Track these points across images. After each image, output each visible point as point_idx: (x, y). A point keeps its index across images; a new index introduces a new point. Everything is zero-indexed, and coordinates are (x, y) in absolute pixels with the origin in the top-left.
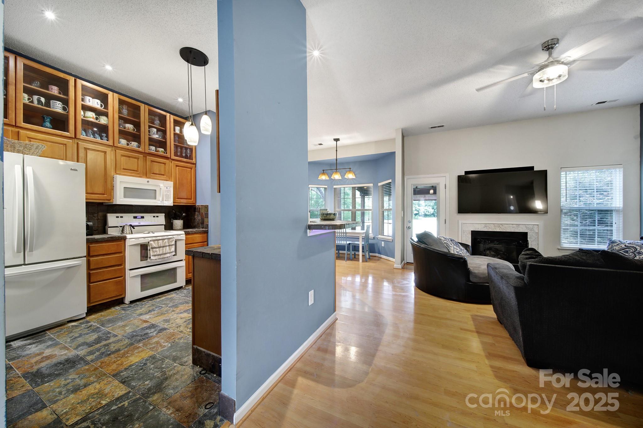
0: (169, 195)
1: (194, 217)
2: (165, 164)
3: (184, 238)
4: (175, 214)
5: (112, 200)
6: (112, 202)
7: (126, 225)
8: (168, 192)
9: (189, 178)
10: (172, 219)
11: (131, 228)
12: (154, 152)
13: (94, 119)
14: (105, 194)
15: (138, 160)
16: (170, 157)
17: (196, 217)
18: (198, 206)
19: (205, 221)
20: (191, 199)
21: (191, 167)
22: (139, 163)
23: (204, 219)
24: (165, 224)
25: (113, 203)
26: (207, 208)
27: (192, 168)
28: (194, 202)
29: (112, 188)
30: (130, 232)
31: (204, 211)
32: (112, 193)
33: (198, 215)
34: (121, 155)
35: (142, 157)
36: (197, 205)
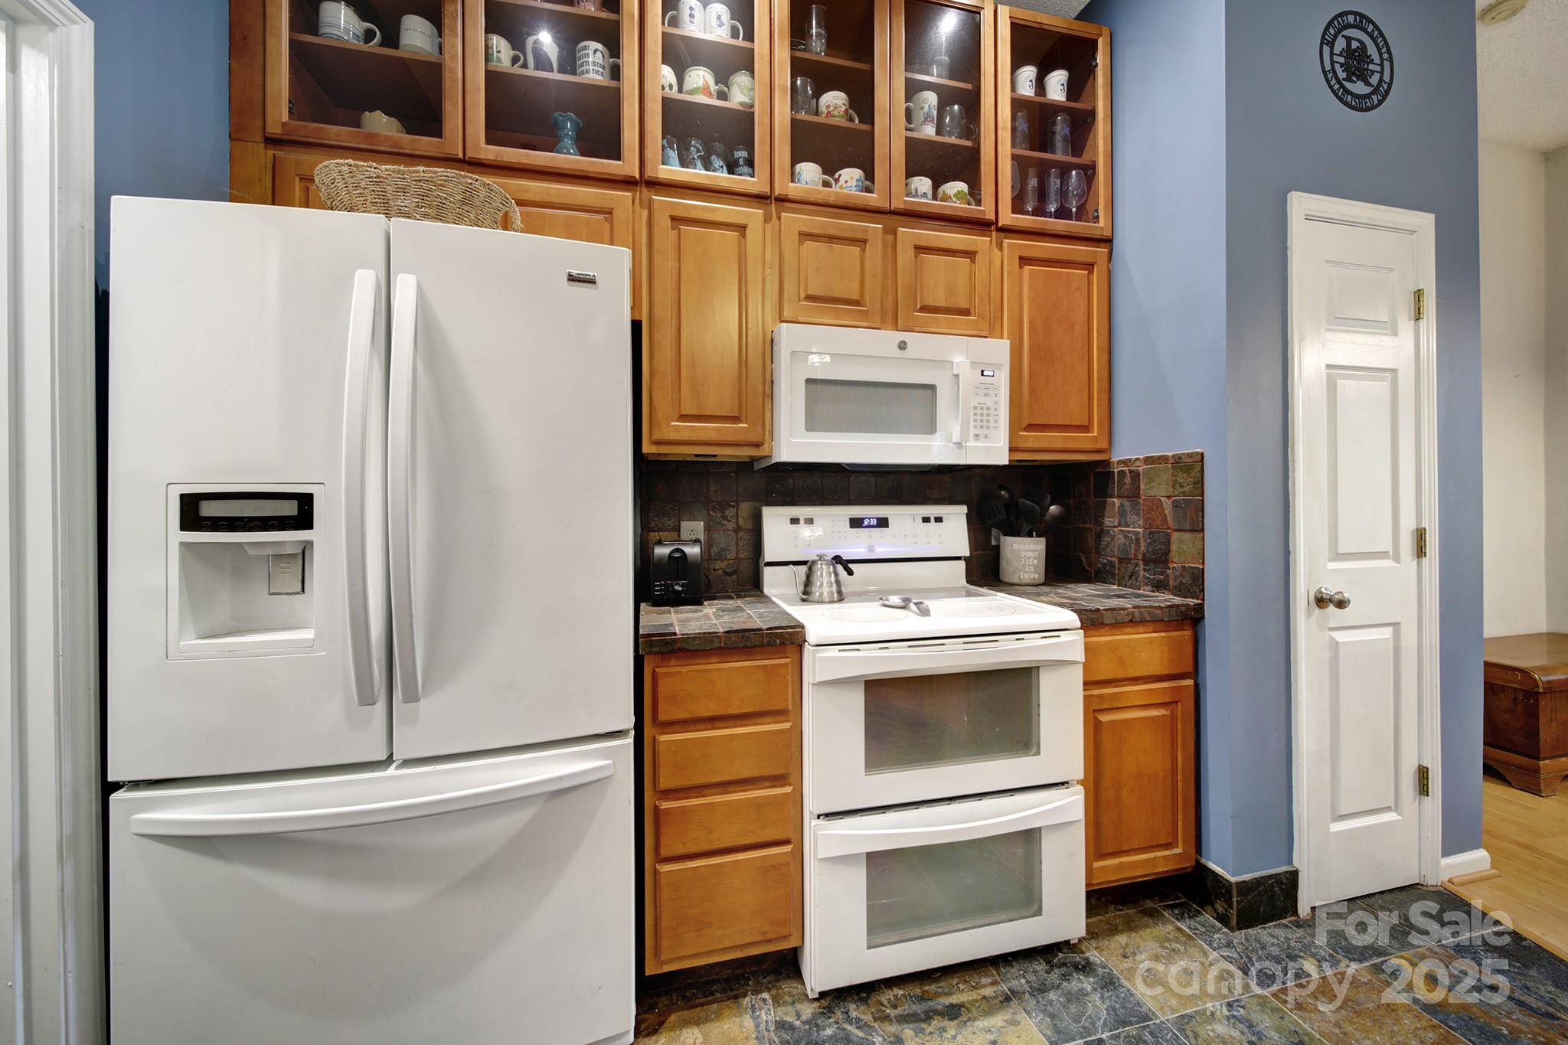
0: (992, 412)
1: (1099, 522)
2: (970, 255)
3: (1079, 655)
4: (1011, 506)
5: (766, 446)
6: (766, 454)
7: (821, 557)
8: (986, 395)
9: (1080, 316)
10: (994, 531)
11: (836, 574)
12: (924, 200)
13: (710, 95)
14: (744, 419)
15: (863, 250)
16: (992, 217)
17: (1108, 521)
18: (1124, 462)
19: (1174, 548)
20: (1085, 428)
21: (1090, 260)
22: (867, 261)
23: (1168, 537)
24: (968, 554)
25: (769, 457)
26: (1195, 473)
27: (1092, 265)
28: (1104, 445)
29: (768, 391)
30: (832, 593)
31: (1170, 492)
32: (768, 415)
33: (1122, 513)
34: (801, 234)
35: (880, 234)
36: (1115, 459)
